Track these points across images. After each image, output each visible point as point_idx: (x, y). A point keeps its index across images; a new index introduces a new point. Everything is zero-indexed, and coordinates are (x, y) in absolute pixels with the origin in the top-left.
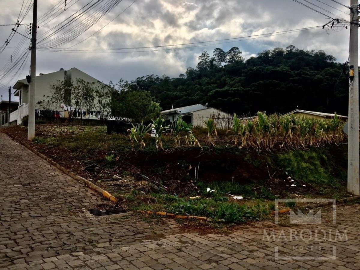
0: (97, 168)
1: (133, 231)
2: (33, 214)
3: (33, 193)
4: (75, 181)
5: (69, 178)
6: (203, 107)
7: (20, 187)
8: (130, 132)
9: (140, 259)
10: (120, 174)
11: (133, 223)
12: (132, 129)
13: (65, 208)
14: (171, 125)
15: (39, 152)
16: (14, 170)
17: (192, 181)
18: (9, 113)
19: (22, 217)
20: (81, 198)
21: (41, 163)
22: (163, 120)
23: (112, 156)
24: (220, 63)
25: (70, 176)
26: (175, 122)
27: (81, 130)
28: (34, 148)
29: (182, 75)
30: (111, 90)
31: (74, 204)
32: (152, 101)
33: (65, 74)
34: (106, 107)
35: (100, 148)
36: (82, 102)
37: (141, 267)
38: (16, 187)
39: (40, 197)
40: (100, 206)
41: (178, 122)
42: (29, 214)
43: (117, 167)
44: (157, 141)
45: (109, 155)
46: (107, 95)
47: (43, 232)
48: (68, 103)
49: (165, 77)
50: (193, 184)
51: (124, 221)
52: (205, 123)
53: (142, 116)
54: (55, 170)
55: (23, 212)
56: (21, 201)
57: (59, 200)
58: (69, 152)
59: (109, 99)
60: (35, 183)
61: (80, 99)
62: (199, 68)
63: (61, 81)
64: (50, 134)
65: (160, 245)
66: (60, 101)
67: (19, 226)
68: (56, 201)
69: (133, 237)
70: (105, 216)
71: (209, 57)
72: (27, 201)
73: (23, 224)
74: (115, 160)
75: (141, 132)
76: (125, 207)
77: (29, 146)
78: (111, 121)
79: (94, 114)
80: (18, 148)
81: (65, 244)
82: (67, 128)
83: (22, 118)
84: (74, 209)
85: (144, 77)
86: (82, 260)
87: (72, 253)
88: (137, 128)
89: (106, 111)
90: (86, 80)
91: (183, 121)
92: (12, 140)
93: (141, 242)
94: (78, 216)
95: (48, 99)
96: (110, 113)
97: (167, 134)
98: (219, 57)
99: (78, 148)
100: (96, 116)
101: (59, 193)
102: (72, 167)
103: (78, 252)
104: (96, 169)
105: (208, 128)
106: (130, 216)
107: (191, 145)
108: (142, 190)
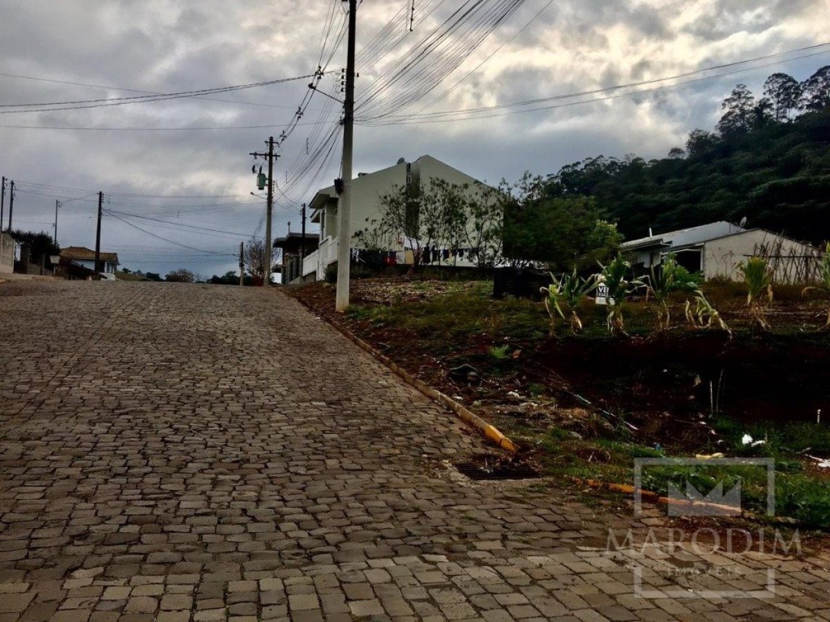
0: (472, 373)
1: (555, 522)
2: (347, 463)
3: (346, 421)
4: (428, 400)
5: (415, 392)
6: (734, 229)
7: (322, 406)
8: (546, 294)
9: (572, 588)
10: (522, 390)
11: (554, 503)
12: (551, 286)
13: (408, 456)
14: (648, 276)
15: (357, 336)
16: (312, 372)
17: (701, 416)
18: (303, 257)
19: (326, 469)
20: (439, 437)
21: (361, 358)
22: (628, 264)
23: (506, 347)
24: (784, 112)
25: (417, 388)
26: (658, 269)
27: (440, 289)
28: (348, 327)
29: (676, 151)
30: (502, 200)
31: (425, 449)
32: (598, 221)
33: (408, 171)
34: (492, 238)
35: (479, 329)
36: (441, 229)
37: (575, 608)
38: (315, 407)
39: (360, 429)
40: (481, 458)
41: (665, 268)
42: (340, 463)
43: (516, 373)
44: (612, 314)
45: (499, 345)
46: (494, 210)
47: (368, 504)
48: (413, 232)
49: (632, 159)
50: (703, 423)
51: (534, 498)
52: (741, 269)
53: (573, 256)
54: (387, 374)
55: (328, 458)
56: (324, 435)
57: (396, 439)
58: (415, 337)
59: (498, 218)
60: (349, 400)
61: (438, 224)
62: (722, 129)
63: (399, 188)
64: (378, 299)
65: (621, 563)
66: (397, 228)
67: (321, 487)
68: (390, 440)
69: (555, 536)
70: (491, 482)
71: (752, 98)
72: (335, 436)
73: (329, 482)
74: (512, 357)
75: (571, 294)
76: (536, 465)
77: (338, 324)
78: (501, 268)
79: (466, 254)
80: (319, 328)
81: (410, 534)
82: (410, 285)
83: (326, 266)
84: (426, 461)
85: (578, 163)
86: (444, 574)
87: (424, 555)
88: (562, 284)
89: (491, 247)
90: (450, 181)
91: (679, 266)
92: (308, 311)
93: (574, 550)
94: (434, 476)
95: (374, 226)
96: (500, 252)
97: (635, 298)
98: (782, 97)
99: (434, 329)
100: (470, 258)
101: (396, 423)
102: (421, 369)
103: (436, 554)
104: (473, 376)
105: (748, 282)
106: (547, 486)
107: (700, 324)
108: (574, 431)
